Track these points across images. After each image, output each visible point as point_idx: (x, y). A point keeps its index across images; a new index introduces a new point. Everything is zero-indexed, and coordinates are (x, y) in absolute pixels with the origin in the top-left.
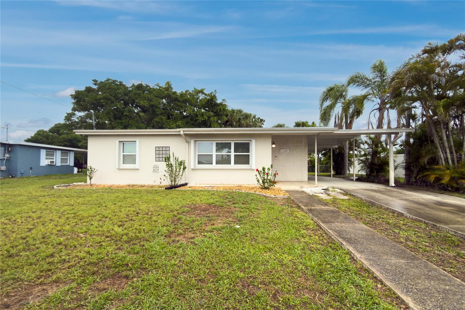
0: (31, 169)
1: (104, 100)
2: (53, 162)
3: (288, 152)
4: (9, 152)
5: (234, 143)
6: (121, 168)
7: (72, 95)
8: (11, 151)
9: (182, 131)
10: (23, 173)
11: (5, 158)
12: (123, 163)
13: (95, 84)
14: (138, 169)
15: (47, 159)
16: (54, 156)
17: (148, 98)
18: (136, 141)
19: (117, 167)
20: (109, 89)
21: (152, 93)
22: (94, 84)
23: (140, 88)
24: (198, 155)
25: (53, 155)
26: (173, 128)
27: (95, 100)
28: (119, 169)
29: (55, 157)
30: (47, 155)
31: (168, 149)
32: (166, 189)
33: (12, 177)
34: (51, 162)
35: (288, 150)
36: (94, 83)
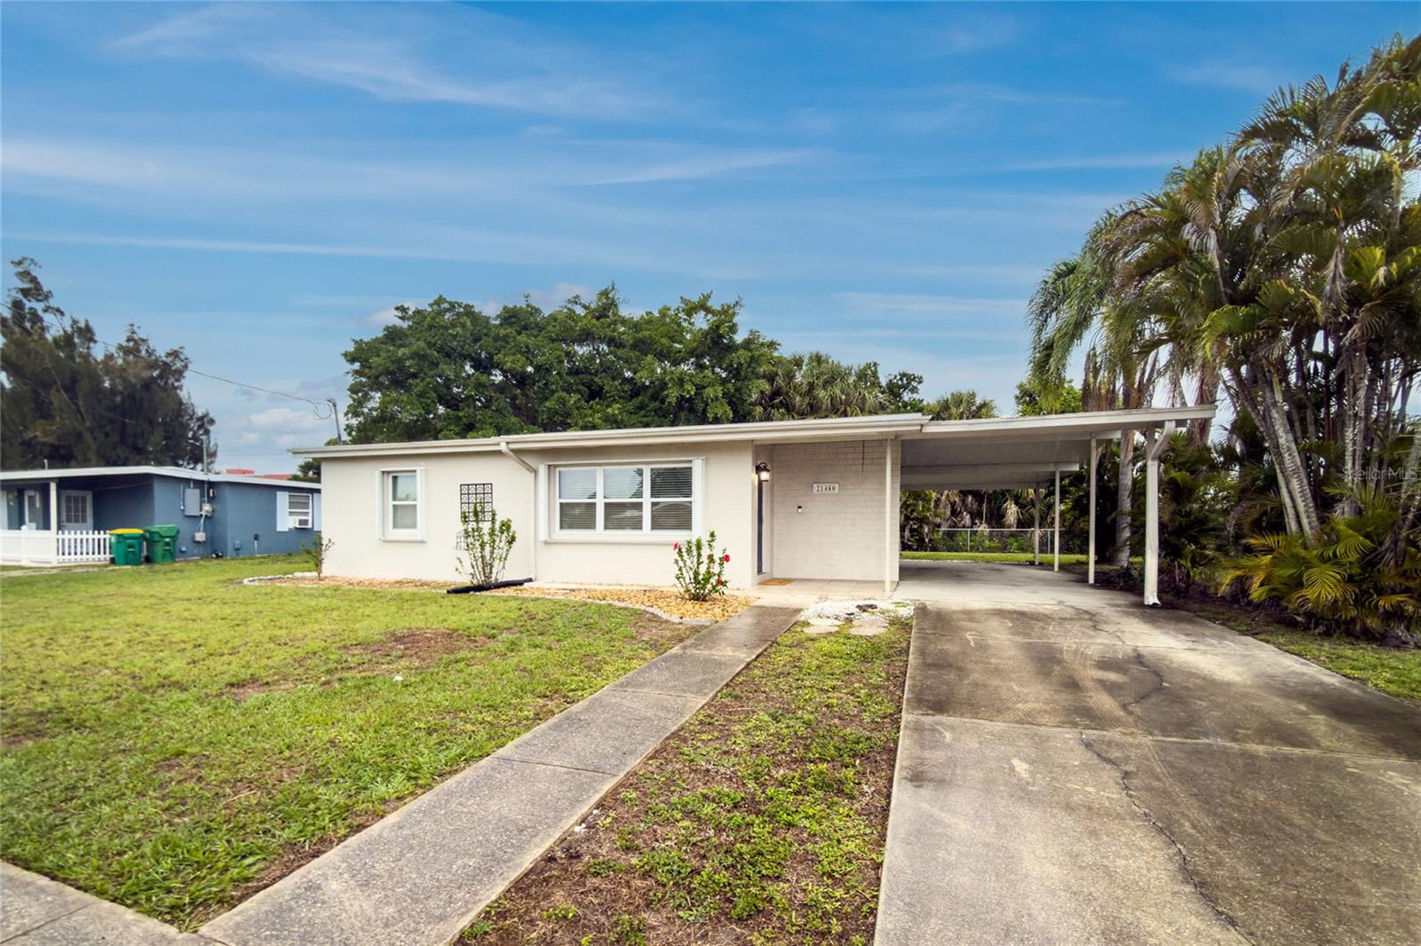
0: (256, 538)
1: (413, 359)
2: (306, 522)
3: (837, 491)
4: (211, 500)
5: (652, 470)
6: (389, 537)
7: (345, 355)
8: (214, 497)
9: (502, 442)
10: (238, 549)
11: (204, 513)
12: (395, 526)
13: (402, 318)
14: (422, 542)
15: (291, 513)
16: (308, 508)
17: (527, 347)
18: (415, 471)
19: (378, 535)
20: (431, 327)
21: (544, 329)
22: (400, 318)
23: (513, 320)
24: (561, 504)
25: (306, 505)
26: (594, 427)
27: (393, 362)
28: (384, 541)
29: (310, 510)
30: (292, 505)
31: (488, 490)
32: (448, 592)
33: (218, 557)
34: (301, 522)
35: (837, 485)
36: (400, 314)
